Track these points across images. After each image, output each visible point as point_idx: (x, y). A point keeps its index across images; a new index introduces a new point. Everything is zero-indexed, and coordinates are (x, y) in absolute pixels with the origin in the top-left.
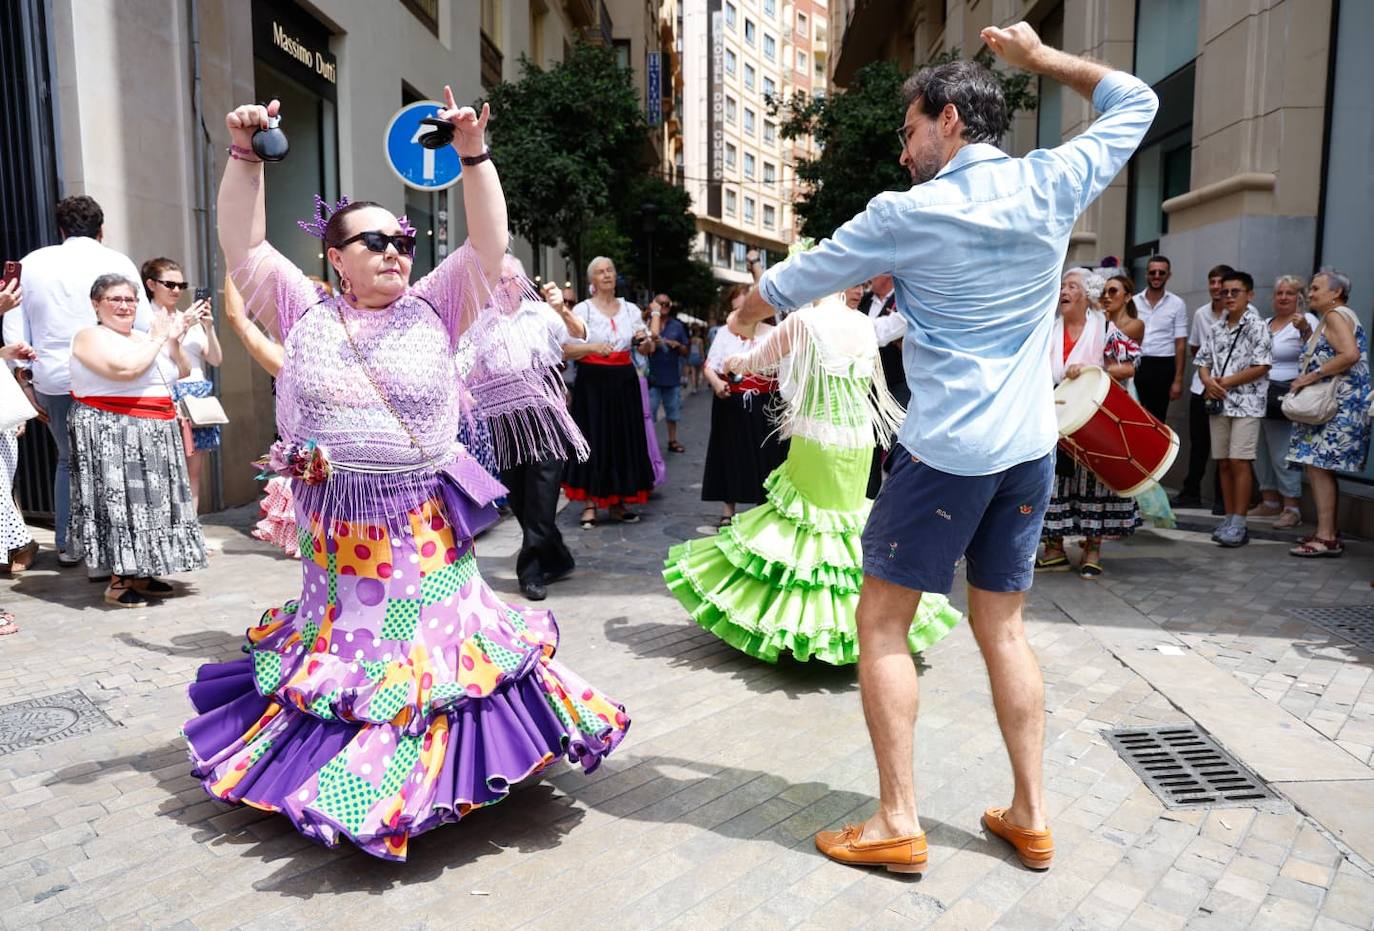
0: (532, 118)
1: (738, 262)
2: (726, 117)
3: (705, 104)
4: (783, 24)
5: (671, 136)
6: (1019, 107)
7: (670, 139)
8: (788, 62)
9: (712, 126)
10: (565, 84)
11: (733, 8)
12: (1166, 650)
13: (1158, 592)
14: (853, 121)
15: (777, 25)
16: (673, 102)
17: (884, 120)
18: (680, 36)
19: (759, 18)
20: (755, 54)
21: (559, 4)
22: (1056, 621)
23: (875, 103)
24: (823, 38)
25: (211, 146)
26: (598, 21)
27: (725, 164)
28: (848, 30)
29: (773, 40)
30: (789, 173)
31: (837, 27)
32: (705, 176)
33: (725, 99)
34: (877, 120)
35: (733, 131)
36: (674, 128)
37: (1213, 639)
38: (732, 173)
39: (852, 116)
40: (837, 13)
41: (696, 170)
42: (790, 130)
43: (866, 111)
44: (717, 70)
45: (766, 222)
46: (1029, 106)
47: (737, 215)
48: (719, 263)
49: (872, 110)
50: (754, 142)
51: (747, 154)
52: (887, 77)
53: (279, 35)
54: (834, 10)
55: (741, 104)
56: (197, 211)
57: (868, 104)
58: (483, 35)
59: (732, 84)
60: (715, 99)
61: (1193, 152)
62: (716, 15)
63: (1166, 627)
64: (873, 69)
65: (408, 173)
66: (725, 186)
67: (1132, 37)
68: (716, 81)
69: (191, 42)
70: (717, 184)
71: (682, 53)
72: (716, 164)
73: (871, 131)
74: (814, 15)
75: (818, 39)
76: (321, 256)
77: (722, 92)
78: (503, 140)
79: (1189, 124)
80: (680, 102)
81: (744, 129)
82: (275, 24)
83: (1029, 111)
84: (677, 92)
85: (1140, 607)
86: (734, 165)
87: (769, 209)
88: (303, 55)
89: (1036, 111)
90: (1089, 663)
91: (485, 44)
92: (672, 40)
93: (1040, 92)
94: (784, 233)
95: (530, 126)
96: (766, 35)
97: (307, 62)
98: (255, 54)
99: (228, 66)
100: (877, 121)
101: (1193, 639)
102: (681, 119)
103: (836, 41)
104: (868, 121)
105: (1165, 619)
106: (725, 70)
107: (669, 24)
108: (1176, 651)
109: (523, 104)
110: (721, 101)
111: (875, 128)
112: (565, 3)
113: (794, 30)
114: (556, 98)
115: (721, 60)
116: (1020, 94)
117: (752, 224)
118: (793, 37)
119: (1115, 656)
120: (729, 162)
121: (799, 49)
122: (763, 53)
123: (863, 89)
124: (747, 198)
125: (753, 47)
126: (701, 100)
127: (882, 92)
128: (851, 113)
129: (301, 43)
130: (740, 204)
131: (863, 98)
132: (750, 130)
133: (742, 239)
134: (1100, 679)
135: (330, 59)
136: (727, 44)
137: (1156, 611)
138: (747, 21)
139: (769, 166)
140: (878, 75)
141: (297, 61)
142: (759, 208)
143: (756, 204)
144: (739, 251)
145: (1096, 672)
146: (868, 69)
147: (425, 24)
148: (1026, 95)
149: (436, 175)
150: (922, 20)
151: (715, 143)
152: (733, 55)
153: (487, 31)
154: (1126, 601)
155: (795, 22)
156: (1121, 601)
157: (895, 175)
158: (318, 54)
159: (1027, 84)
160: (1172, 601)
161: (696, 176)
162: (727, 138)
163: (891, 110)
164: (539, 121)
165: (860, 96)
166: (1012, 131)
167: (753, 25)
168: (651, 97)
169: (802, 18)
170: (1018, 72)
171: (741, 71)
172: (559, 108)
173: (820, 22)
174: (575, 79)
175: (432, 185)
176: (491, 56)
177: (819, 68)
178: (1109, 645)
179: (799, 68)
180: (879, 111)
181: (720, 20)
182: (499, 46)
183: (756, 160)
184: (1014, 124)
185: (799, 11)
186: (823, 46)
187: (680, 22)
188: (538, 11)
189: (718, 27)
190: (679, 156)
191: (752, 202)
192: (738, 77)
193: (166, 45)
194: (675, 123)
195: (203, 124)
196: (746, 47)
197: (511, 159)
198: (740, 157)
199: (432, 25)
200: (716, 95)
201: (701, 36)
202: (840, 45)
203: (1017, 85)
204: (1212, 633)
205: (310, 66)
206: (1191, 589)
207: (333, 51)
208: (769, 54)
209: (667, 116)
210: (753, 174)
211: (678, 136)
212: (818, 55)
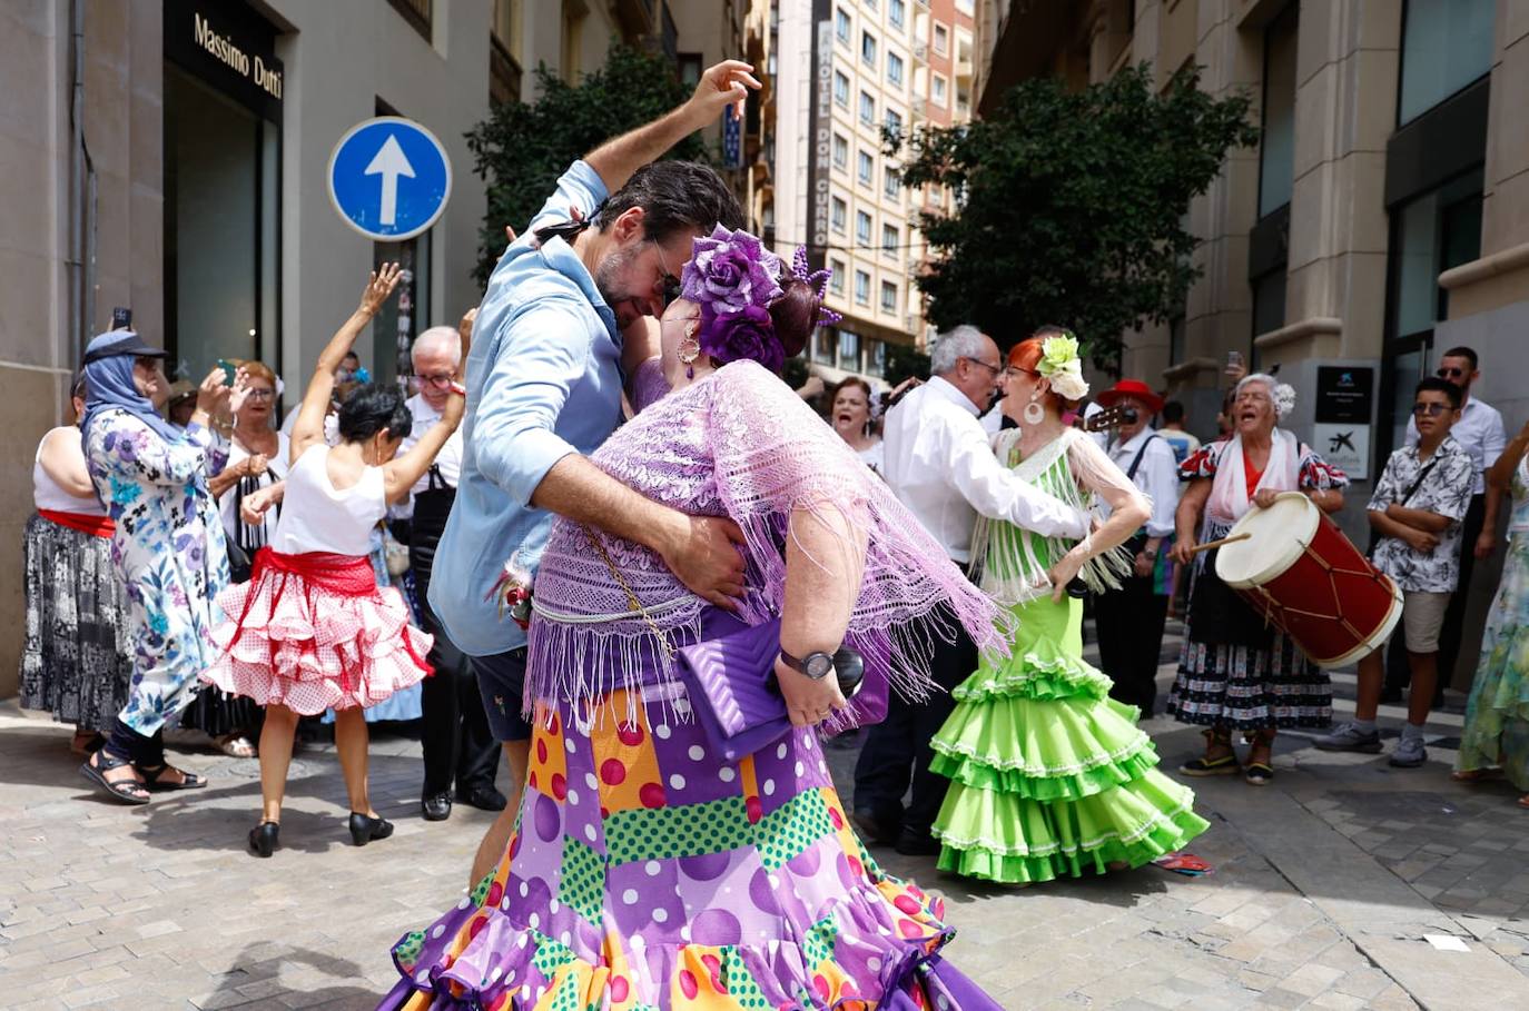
0: (550, 148)
1: (845, 359)
2: (833, 162)
3: (805, 144)
4: (914, 38)
5: (758, 186)
6: (1235, 142)
7: (755, 190)
8: (921, 89)
9: (815, 174)
10: (596, 103)
11: (847, 18)
12: (1439, 942)
13: (1428, 847)
14: (997, 160)
15: (906, 40)
16: (762, 141)
17: (1041, 159)
18: (774, 52)
19: (882, 31)
20: (875, 78)
21: (605, 7)
22: (1268, 889)
23: (1030, 136)
24: (969, 58)
25: (93, 176)
26: (658, 28)
27: (831, 225)
28: (1001, 43)
29: (900, 61)
30: (917, 237)
31: (986, 42)
32: (802, 239)
33: (833, 138)
34: (1030, 157)
35: (842, 181)
36: (761, 176)
37: (1514, 926)
38: (841, 237)
39: (997, 153)
40: (987, 22)
41: (792, 230)
42: (915, 176)
43: (1014, 145)
44: (822, 99)
45: (886, 305)
46: (1249, 141)
47: (846, 295)
48: (820, 359)
49: (1024, 144)
50: (871, 197)
51: (861, 212)
52: (1048, 99)
53: (203, 32)
54: (982, 19)
55: (855, 146)
56: (70, 266)
57: (1020, 135)
58: (494, 40)
59: (845, 118)
60: (820, 138)
61: (1486, 202)
62: (823, 26)
63: (1441, 904)
64: (1027, 89)
65: (359, 215)
66: (831, 254)
67: (1396, 45)
68: (822, 113)
69: (73, 35)
70: (820, 251)
71: (775, 76)
72: (819, 225)
73: (1023, 172)
74: (957, 26)
75: (962, 59)
76: (253, 332)
77: (828, 128)
78: (510, 176)
79: (1481, 163)
80: (771, 141)
81: (858, 179)
82: (197, 16)
83: (1248, 148)
84: (767, 129)
85: (1399, 869)
86: (843, 227)
87: (889, 286)
88: (236, 58)
89: (1257, 148)
90: (1316, 959)
91: (498, 53)
92: (763, 58)
93: (1264, 122)
94: (909, 320)
95: (547, 159)
96: (891, 54)
97: (241, 69)
98: (167, 55)
99: (124, 69)
100: (1032, 158)
101: (1483, 925)
102: (772, 164)
103: (984, 60)
104: (1019, 159)
105: (1439, 891)
106: (834, 99)
107: (757, 35)
108: (1454, 944)
109: (539, 131)
110: (828, 141)
111: (1028, 170)
112: (612, 4)
113: (929, 46)
114: (585, 121)
115: (829, 85)
116: (1236, 124)
117: (867, 307)
118: (926, 56)
119: (1358, 949)
120: (836, 223)
121: (935, 73)
122: (886, 78)
123: (1013, 116)
124: (859, 272)
125: (872, 69)
126: (800, 139)
127: (1039, 120)
128: (995, 148)
129: (233, 43)
130: (850, 280)
131: (1013, 128)
132: (865, 180)
133: (852, 328)
134: (1334, 985)
135: (275, 65)
136: (837, 64)
137: (1425, 878)
138: (866, 35)
139: (891, 229)
140: (1035, 97)
141: (227, 67)
142: (876, 286)
143: (872, 279)
144: (847, 343)
145: (1327, 974)
146: (1020, 89)
147: (413, 24)
148: (1244, 126)
149: (397, 219)
150: (1102, 29)
151: (818, 197)
152: (846, 80)
153: (500, 36)
154: (1379, 859)
155: (930, 35)
156: (1370, 859)
157: (1055, 235)
158: (257, 59)
159: (1246, 109)
160: (1448, 862)
161: (791, 239)
162: (834, 190)
163: (1051, 144)
164: (559, 152)
165: (1008, 125)
166: (1223, 176)
167: (873, 40)
168: (728, 131)
169: (941, 31)
170: (1232, 95)
171: (855, 101)
172: (587, 134)
173: (964, 36)
174: (610, 97)
175: (392, 233)
176: (504, 68)
177: (962, 99)
178: (1349, 930)
179: (935, 98)
180: (1034, 146)
181: (829, 33)
182: (517, 57)
183: (874, 220)
184: (1227, 167)
185: (936, 22)
186: (968, 69)
187: (774, 35)
188: (573, 13)
189: (826, 42)
190: (767, 214)
191: (867, 277)
192: (851, 107)
193: (37, 38)
194: (763, 168)
195: (84, 146)
196: (863, 69)
197: (517, 204)
198: (851, 217)
199: (423, 26)
200: (820, 132)
201: (802, 53)
202: (989, 64)
203: (1231, 111)
204: (1512, 918)
205: (246, 74)
206: (1479, 844)
207: (280, 55)
208: (893, 79)
209: (752, 159)
210: (868, 240)
211: (767, 187)
212: (962, 80)
